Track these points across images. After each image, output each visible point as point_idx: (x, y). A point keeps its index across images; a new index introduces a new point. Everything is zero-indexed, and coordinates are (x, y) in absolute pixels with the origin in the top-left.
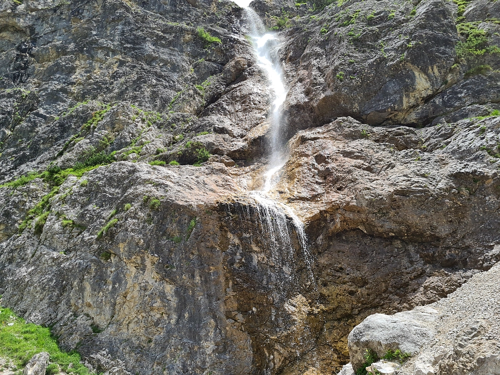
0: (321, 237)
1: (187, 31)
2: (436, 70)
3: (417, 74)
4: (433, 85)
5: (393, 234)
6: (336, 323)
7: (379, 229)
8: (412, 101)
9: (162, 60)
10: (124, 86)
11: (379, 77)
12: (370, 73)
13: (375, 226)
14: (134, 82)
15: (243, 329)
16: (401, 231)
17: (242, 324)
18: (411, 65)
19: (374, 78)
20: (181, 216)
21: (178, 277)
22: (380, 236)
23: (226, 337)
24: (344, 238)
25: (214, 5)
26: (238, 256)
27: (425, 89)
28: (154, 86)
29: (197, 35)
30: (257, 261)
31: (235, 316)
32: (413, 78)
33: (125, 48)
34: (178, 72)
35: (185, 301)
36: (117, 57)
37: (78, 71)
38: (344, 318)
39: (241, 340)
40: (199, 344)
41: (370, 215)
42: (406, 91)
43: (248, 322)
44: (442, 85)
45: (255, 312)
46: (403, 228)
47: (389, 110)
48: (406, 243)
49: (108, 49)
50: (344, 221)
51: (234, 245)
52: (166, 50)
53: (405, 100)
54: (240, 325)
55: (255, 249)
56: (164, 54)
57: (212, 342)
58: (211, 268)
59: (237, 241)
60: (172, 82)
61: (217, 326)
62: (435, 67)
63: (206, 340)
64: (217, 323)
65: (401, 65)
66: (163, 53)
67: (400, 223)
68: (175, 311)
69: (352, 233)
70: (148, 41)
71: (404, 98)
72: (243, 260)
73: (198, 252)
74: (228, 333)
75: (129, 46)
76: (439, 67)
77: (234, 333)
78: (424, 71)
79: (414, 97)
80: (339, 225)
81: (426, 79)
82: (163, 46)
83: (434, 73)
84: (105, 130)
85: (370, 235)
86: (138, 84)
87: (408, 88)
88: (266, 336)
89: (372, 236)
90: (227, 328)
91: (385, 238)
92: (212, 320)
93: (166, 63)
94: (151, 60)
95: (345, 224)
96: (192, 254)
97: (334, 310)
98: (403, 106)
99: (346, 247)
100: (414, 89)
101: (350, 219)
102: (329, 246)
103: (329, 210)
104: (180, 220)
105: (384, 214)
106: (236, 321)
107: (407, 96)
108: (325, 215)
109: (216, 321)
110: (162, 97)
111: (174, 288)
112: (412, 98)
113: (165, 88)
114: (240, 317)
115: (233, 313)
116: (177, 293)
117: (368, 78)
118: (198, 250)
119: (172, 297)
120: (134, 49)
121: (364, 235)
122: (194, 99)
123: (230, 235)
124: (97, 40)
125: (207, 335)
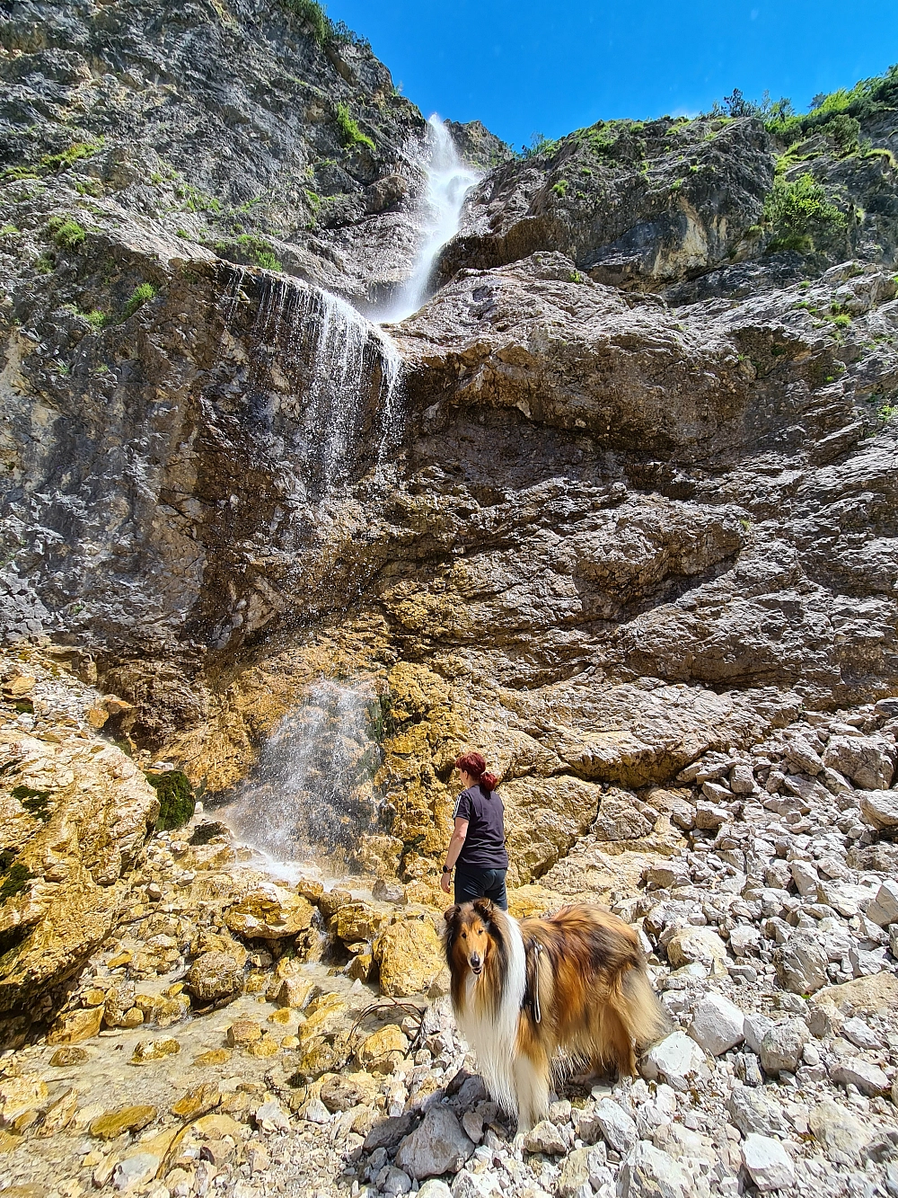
0: (436, 406)
1: (318, 99)
2: (723, 228)
3: (691, 223)
4: (710, 251)
5: (583, 424)
6: (411, 567)
7: (559, 406)
8: (669, 268)
9: (256, 129)
10: (166, 137)
11: (626, 212)
12: (613, 198)
13: (551, 401)
14: (188, 136)
15: (194, 535)
16: (602, 417)
17: (195, 522)
18: (687, 204)
19: (618, 211)
20: (126, 275)
21: (71, 394)
22: (556, 426)
23: (147, 542)
24: (482, 419)
25: (383, 96)
26: (235, 385)
27: (696, 255)
28: (226, 158)
29: (334, 115)
30: (276, 410)
31: (180, 503)
32: (683, 227)
33: (189, 78)
34: (281, 161)
35: (74, 447)
36: (168, 86)
37: (82, 86)
38: (432, 558)
39: (182, 556)
40: (73, 543)
41: (549, 375)
42: (666, 246)
43: (211, 520)
44: (724, 258)
45: (232, 506)
46: (608, 411)
47: (629, 269)
48: (603, 448)
49: (155, 67)
50: (492, 382)
51: (232, 362)
52: (268, 115)
53: (658, 261)
54: (188, 524)
55: (280, 382)
56: (263, 119)
57: (109, 546)
58: (159, 392)
59: (240, 355)
60: (263, 169)
61: (131, 516)
62: (724, 221)
63: (94, 539)
64: (133, 509)
65: (670, 198)
66: (262, 117)
67: (604, 401)
68: (43, 466)
69: (504, 415)
70: (236, 83)
71: (658, 257)
72: (244, 399)
73: (139, 352)
74: (155, 534)
75: (197, 75)
76: (730, 223)
77: (169, 537)
78: (705, 220)
79: (675, 262)
80: (479, 385)
81: (703, 238)
82: (265, 105)
83: (718, 232)
84: (87, 174)
85: (535, 423)
86: (193, 143)
87: (670, 240)
88: (242, 556)
89: (538, 424)
90: (155, 524)
91: (564, 429)
92: (123, 501)
93: (263, 137)
94: (233, 118)
95: (492, 390)
96: (125, 355)
97: (414, 541)
98: (652, 269)
99: (480, 435)
100: (679, 247)
101: (505, 379)
102: (447, 427)
103: (468, 355)
104: (121, 283)
105: (578, 379)
106: (180, 513)
107: (665, 256)
108: (457, 366)
109: (132, 503)
110: (235, 183)
111: (56, 418)
112: (671, 263)
113: (246, 172)
114: (193, 508)
115: (179, 497)
116: (59, 427)
117: (609, 207)
118: (140, 349)
119: (46, 434)
120: (207, 86)
121: (523, 420)
122: (297, 207)
123: (226, 338)
124: (134, 42)
125: (101, 529)
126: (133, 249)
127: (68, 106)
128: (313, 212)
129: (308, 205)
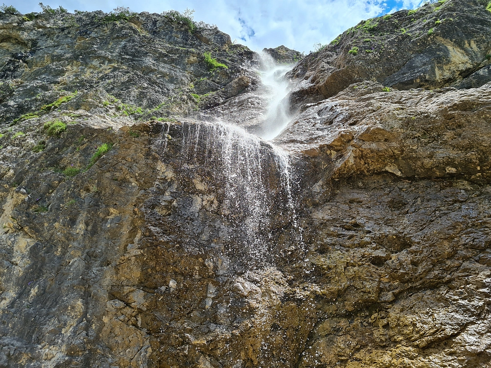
0: (320, 183)
1: (193, 53)
2: (474, 45)
3: (450, 48)
4: (472, 58)
5: (453, 170)
7: (427, 161)
8: (447, 74)
9: (161, 73)
10: (111, 86)
11: (401, 53)
12: (390, 49)
13: (418, 159)
14: (123, 83)
15: (139, 324)
16: (470, 161)
17: (140, 311)
18: (442, 39)
19: (396, 54)
20: (91, 143)
21: (46, 225)
22: (428, 176)
23: (97, 338)
24: (360, 184)
25: (227, 46)
26: (167, 196)
27: (463, 63)
28: (144, 88)
29: (203, 58)
30: (199, 207)
31: (127, 295)
32: (446, 51)
33: (123, 59)
34: (176, 84)
35: (43, 264)
36: (113, 64)
37: (67, 74)
39: (128, 347)
40: (32, 350)
41: (409, 142)
42: (438, 63)
43: (153, 307)
44: (483, 60)
45: (172, 290)
46: (472, 155)
47: (418, 81)
48: (480, 185)
49: (105, 58)
50: (362, 156)
51: (164, 180)
52: (166, 66)
53: (438, 72)
54: (134, 314)
55: (200, 186)
56: (164, 68)
57: (64, 348)
58: (112, 210)
59: (170, 174)
60: (165, 89)
61: (85, 314)
62: (472, 42)
63: (52, 343)
64: (87, 308)
65: (429, 39)
66: (163, 67)
67: (467, 148)
68: (17, 284)
69: (376, 178)
70: (149, 56)
71: (436, 69)
72: (174, 203)
73: (98, 187)
74: (105, 328)
75: (128, 57)
76: (477, 42)
77: (117, 330)
78: (459, 44)
79: (449, 70)
80: (352, 161)
81: (462, 53)
82: (165, 62)
83: (472, 48)
85: (407, 178)
86: (126, 85)
87: (440, 59)
88: (184, 337)
89: (412, 179)
90: (105, 319)
91: (437, 178)
92: (79, 303)
93: (164, 75)
94: (149, 71)
95: (362, 163)
96: (88, 190)
97: (339, 296)
98: (436, 77)
99: (363, 196)
100: (449, 62)
101: (372, 152)
102: (334, 195)
103: (336, 143)
104: (87, 148)
105: (434, 139)
106: (128, 305)
107: (441, 68)
108: (328, 152)
109: (86, 304)
110: (150, 99)
111: (32, 244)
112: (447, 71)
113: (156, 92)
114: (138, 298)
115: (126, 289)
116: (34, 251)
117: (389, 53)
118: (98, 185)
119: (23, 258)
120: (132, 60)
121: (397, 179)
122: (187, 103)
123: (161, 166)
124: (96, 51)
125: (57, 332)
126: (96, 127)
127: (58, 84)
128: (196, 103)
129: (193, 101)
